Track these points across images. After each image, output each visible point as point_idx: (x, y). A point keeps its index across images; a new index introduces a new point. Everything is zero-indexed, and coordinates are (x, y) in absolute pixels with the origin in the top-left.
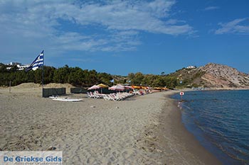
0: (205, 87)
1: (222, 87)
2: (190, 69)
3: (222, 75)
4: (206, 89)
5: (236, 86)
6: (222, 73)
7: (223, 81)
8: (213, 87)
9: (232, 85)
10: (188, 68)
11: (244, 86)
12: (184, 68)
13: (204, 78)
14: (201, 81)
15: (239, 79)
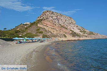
1: (65, 36)
3: (61, 22)
5: (78, 35)
6: (60, 21)
7: (64, 30)
9: (74, 34)
10: (25, 24)
11: (86, 35)
12: (22, 24)
13: (41, 26)
14: (38, 30)
15: (78, 28)
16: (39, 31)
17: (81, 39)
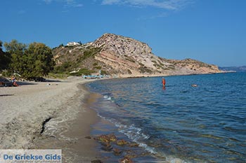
0: (103, 73)
1: (130, 73)
2: (72, 47)
3: (127, 52)
4: (105, 77)
6: (126, 50)
7: (130, 64)
8: (116, 73)
10: (68, 45)
11: (161, 70)
12: (62, 45)
13: (99, 59)
14: (96, 64)
15: (152, 59)
16: (96, 66)
17: (153, 75)
